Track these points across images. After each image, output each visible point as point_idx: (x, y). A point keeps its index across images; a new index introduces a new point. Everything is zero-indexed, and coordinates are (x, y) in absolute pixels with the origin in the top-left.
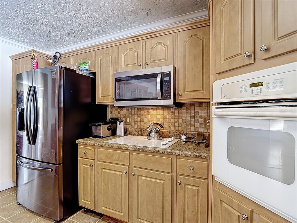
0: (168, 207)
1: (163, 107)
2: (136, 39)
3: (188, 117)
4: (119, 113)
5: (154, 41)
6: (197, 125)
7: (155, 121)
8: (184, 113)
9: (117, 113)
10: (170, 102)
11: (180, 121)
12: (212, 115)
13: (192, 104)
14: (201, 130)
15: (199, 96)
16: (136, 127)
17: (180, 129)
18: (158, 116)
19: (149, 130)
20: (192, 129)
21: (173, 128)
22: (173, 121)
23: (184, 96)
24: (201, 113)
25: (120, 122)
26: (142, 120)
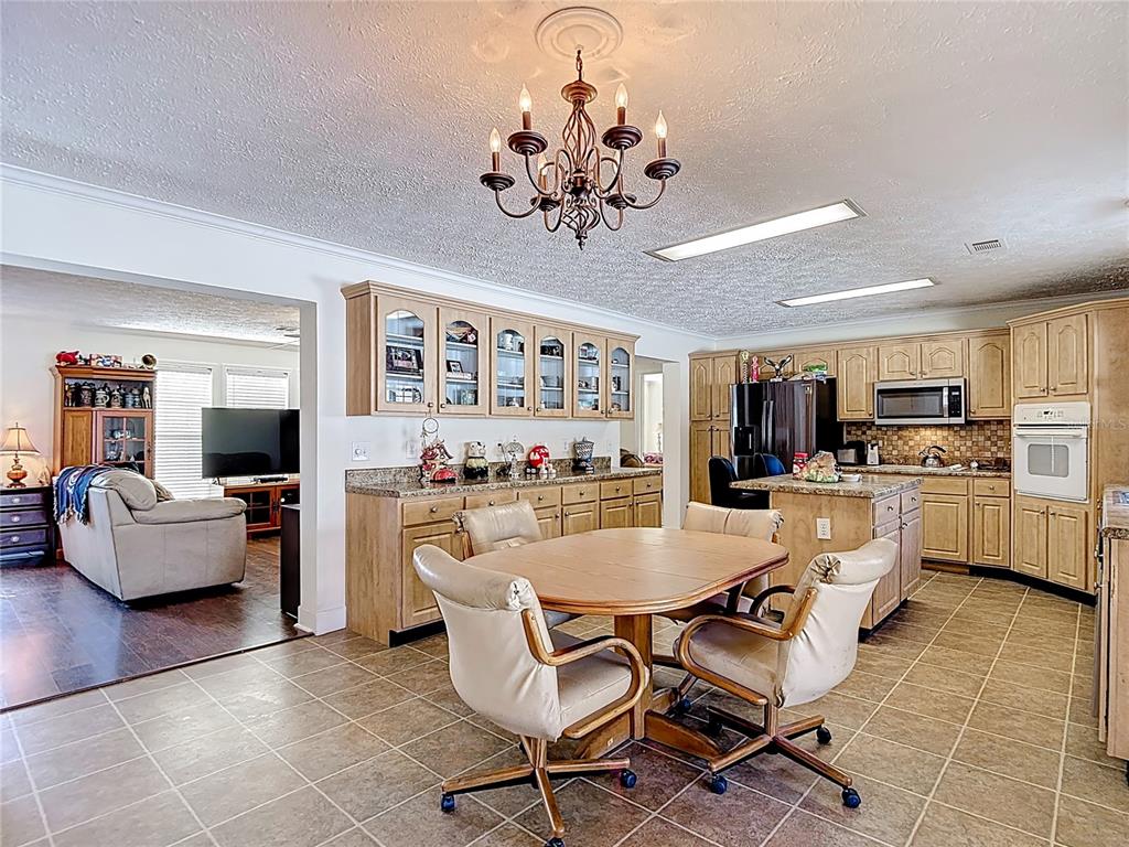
0: (963, 531)
1: (950, 426)
2: (906, 339)
3: (981, 439)
4: (864, 433)
5: (935, 345)
6: (994, 449)
7: (929, 443)
8: (975, 433)
9: (859, 433)
10: (961, 420)
11: (969, 444)
12: (1014, 435)
13: (988, 422)
14: (1000, 455)
15: (999, 413)
16: (895, 453)
17: (969, 454)
18: (934, 438)
19: (922, 456)
20: (988, 454)
21: (957, 454)
22: (957, 444)
23: (980, 414)
24: (1000, 433)
25: (873, 446)
26: (906, 443)
